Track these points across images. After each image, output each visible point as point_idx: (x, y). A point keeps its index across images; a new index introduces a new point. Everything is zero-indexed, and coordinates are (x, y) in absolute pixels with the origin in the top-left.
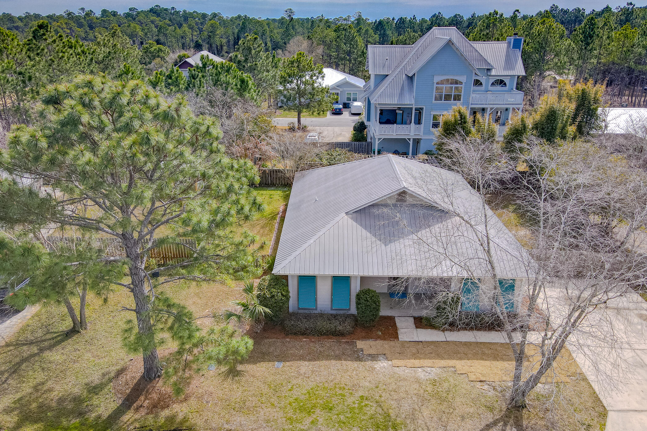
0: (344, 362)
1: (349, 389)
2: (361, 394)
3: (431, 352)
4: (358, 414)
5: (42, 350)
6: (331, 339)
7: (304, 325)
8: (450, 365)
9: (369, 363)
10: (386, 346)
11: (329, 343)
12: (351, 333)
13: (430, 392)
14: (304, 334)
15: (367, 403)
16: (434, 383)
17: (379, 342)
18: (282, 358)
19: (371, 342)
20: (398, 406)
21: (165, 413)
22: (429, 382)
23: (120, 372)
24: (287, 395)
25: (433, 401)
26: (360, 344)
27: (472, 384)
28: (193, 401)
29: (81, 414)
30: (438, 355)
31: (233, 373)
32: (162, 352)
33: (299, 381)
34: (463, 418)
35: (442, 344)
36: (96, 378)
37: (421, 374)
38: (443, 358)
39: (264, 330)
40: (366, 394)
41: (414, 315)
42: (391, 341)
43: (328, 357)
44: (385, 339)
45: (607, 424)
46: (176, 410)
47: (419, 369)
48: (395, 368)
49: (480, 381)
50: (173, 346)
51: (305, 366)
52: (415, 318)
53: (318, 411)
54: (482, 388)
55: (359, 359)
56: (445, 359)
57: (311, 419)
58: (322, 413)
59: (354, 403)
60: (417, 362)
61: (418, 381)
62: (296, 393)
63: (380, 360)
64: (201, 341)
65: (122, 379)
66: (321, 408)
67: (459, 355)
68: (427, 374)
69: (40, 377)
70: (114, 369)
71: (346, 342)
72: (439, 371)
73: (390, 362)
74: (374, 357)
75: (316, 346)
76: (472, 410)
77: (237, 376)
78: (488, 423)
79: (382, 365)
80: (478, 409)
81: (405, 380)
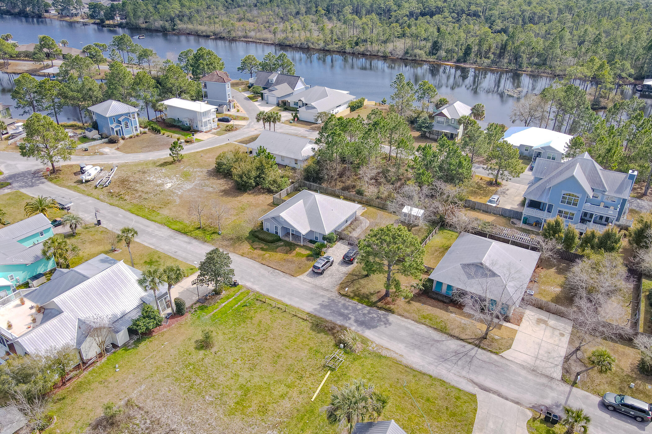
0: (442, 311)
1: (439, 318)
4: (438, 323)
5: (359, 278)
7: (435, 296)
8: (473, 322)
9: (449, 313)
10: (458, 311)
11: (440, 304)
12: (448, 303)
13: (462, 326)
14: (434, 299)
15: (442, 322)
16: (465, 324)
17: (456, 309)
18: (424, 303)
19: (453, 308)
20: (450, 326)
21: (388, 306)
22: (463, 324)
23: (378, 292)
24: (421, 313)
25: (461, 328)
26: (450, 307)
27: (476, 329)
28: (396, 306)
29: (368, 299)
31: (409, 302)
32: (391, 290)
33: (426, 311)
34: (466, 335)
36: (372, 291)
37: (462, 321)
39: (422, 293)
40: (443, 320)
42: (460, 310)
43: (438, 308)
44: (458, 309)
46: (391, 306)
48: (456, 317)
49: (479, 329)
50: (394, 290)
53: (428, 319)
54: (478, 331)
55: (447, 311)
57: (425, 320)
59: (439, 321)
60: (463, 318)
61: (460, 323)
62: (424, 313)
64: (401, 291)
65: (379, 294)
68: (464, 322)
69: (359, 286)
70: (377, 291)
71: (446, 306)
72: (469, 322)
73: (456, 315)
74: (451, 312)
75: (436, 303)
76: (470, 334)
77: (409, 304)
78: (472, 338)
79: (453, 315)
80: (472, 335)
81: (457, 321)
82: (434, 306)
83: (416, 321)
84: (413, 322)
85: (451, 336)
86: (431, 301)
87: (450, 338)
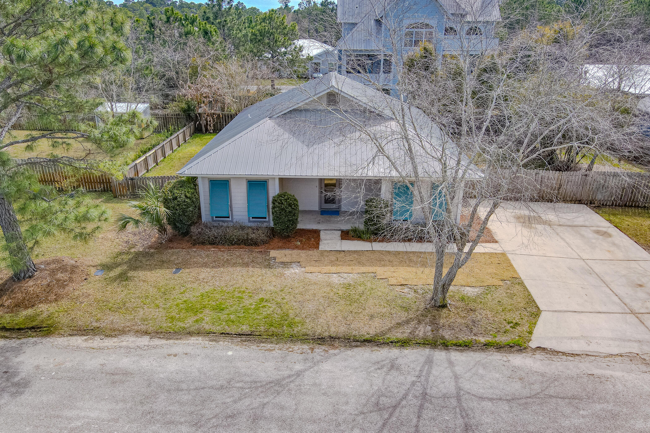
0: (251, 269)
1: (249, 293)
2: (261, 296)
3: (352, 259)
4: (252, 314)
6: (243, 248)
8: (370, 271)
9: (279, 270)
10: (303, 255)
12: (264, 242)
13: (341, 294)
14: (213, 244)
15: (265, 304)
16: (348, 286)
17: (296, 252)
18: (183, 265)
19: (287, 252)
20: (301, 307)
21: (28, 311)
22: (342, 286)
24: (176, 297)
25: (342, 302)
26: (273, 253)
27: (391, 288)
30: (359, 262)
31: (122, 278)
33: (195, 285)
34: (372, 317)
35: (366, 252)
37: (335, 279)
38: (363, 265)
39: (171, 241)
40: (267, 297)
41: (342, 228)
42: (309, 250)
43: (234, 265)
44: (303, 249)
45: (538, 323)
46: (41, 310)
47: (335, 275)
48: (307, 274)
49: (401, 285)
51: (205, 273)
52: (342, 231)
53: (207, 311)
54: (401, 290)
55: (269, 266)
56: (366, 266)
57: (195, 318)
58: (210, 313)
59: (251, 304)
60: (334, 269)
61: (329, 285)
62: (188, 296)
63: (292, 267)
66: (211, 309)
67: (383, 263)
68: (343, 279)
71: (259, 252)
72: (356, 276)
73: (303, 269)
74: (285, 264)
75: (223, 254)
76: (384, 310)
77: (125, 281)
78: (400, 321)
79: (295, 271)
80: (391, 309)
81: (315, 284)
82: (217, 264)
83: (159, 333)
84: (145, 341)
85: (321, 340)
86: (203, 253)
87: (319, 350)
